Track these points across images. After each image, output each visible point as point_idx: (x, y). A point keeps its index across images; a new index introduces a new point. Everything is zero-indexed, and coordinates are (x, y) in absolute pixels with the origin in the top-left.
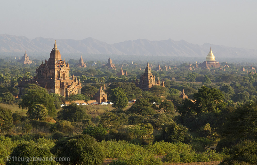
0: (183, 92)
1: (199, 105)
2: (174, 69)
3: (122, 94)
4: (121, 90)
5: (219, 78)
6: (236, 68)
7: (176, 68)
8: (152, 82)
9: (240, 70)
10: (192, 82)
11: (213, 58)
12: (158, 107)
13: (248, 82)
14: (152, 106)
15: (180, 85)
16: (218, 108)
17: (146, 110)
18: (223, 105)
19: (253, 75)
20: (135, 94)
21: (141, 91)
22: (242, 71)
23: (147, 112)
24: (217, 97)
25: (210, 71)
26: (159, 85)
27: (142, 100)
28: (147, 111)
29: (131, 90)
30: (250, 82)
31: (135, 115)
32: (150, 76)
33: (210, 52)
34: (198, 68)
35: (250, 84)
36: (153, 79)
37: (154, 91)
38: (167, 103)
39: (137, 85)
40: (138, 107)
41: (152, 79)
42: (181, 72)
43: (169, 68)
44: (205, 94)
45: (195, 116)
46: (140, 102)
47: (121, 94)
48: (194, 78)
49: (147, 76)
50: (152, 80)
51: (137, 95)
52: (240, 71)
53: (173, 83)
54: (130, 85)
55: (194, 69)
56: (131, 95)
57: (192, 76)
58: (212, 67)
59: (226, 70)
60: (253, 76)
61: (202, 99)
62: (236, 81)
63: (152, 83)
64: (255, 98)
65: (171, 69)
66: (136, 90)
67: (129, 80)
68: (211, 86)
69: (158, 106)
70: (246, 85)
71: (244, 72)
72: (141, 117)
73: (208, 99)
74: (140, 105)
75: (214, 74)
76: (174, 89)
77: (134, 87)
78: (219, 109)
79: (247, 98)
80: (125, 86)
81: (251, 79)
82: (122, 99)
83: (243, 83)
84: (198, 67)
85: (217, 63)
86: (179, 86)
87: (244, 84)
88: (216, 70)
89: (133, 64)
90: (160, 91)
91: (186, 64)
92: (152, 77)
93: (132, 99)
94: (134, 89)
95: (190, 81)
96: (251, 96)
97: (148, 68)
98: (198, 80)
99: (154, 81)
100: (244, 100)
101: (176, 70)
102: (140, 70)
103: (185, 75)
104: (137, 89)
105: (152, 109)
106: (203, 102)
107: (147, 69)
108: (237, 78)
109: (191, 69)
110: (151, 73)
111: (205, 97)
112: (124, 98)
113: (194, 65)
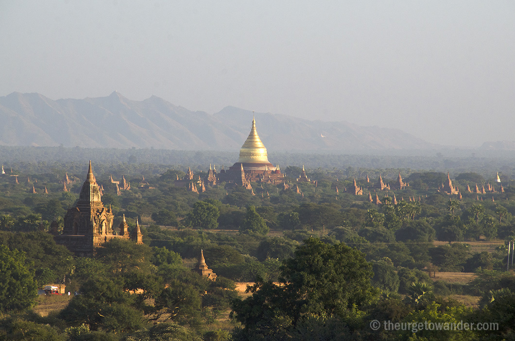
0: (200, 259)
1: (299, 296)
2: (139, 188)
3: (17, 267)
4: (15, 253)
5: (293, 214)
6: (334, 186)
7: (146, 187)
8: (104, 228)
9: (345, 192)
10: (206, 228)
11: (261, 154)
12: (153, 305)
13: (382, 229)
14: (133, 302)
15: (177, 239)
16: (355, 305)
17: (117, 314)
18: (369, 294)
19: (396, 206)
20: (53, 268)
21: (70, 258)
22: (351, 196)
23: (119, 321)
24: (353, 270)
25: (254, 194)
26: (126, 237)
27: (103, 284)
28: (120, 318)
29: (41, 256)
30: (388, 228)
31: (84, 330)
32: (98, 211)
33: (251, 136)
34: (215, 187)
35: (388, 233)
36: (106, 219)
37: (111, 256)
38: (180, 293)
39: (58, 239)
40: (90, 305)
41: (102, 218)
42: (165, 198)
43: (126, 185)
44: (318, 261)
45: (288, 329)
46: (95, 289)
47: (15, 268)
48: (215, 215)
49: (90, 209)
50: (104, 224)
51: (58, 271)
52: (344, 194)
53: (157, 234)
54: (36, 239)
55: (204, 189)
56: (42, 271)
57: (208, 209)
58: (259, 182)
59: (303, 191)
60: (397, 210)
61: (308, 277)
62: (344, 224)
63: (102, 234)
64: (417, 275)
65: (129, 188)
66: (57, 253)
67: (17, 224)
68: (277, 241)
69: (150, 302)
70: (375, 237)
71: (358, 198)
72: (105, 337)
73: (326, 277)
74: (98, 299)
75: (269, 203)
76: (165, 250)
77: (49, 246)
78: (360, 308)
79: (392, 276)
80: (19, 243)
81: (389, 218)
82: (19, 282)
83: (367, 230)
84: (214, 184)
85: (274, 169)
86: (174, 242)
87: (368, 234)
88: (272, 192)
89: (4, 173)
90: (131, 257)
91: (177, 172)
92: (104, 213)
93: (42, 285)
94: (48, 251)
95: (202, 226)
96: (402, 270)
97: (92, 185)
98: (226, 221)
99: (111, 227)
100: (383, 282)
101: (149, 193)
102: (31, 191)
103: (182, 207)
104: (58, 250)
105: (133, 310)
106: (312, 286)
107: (85, 190)
108: (345, 215)
109: (194, 189)
110: (100, 200)
111: (317, 273)
112: (24, 279)
113: (204, 176)
